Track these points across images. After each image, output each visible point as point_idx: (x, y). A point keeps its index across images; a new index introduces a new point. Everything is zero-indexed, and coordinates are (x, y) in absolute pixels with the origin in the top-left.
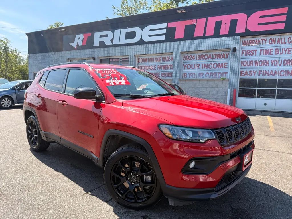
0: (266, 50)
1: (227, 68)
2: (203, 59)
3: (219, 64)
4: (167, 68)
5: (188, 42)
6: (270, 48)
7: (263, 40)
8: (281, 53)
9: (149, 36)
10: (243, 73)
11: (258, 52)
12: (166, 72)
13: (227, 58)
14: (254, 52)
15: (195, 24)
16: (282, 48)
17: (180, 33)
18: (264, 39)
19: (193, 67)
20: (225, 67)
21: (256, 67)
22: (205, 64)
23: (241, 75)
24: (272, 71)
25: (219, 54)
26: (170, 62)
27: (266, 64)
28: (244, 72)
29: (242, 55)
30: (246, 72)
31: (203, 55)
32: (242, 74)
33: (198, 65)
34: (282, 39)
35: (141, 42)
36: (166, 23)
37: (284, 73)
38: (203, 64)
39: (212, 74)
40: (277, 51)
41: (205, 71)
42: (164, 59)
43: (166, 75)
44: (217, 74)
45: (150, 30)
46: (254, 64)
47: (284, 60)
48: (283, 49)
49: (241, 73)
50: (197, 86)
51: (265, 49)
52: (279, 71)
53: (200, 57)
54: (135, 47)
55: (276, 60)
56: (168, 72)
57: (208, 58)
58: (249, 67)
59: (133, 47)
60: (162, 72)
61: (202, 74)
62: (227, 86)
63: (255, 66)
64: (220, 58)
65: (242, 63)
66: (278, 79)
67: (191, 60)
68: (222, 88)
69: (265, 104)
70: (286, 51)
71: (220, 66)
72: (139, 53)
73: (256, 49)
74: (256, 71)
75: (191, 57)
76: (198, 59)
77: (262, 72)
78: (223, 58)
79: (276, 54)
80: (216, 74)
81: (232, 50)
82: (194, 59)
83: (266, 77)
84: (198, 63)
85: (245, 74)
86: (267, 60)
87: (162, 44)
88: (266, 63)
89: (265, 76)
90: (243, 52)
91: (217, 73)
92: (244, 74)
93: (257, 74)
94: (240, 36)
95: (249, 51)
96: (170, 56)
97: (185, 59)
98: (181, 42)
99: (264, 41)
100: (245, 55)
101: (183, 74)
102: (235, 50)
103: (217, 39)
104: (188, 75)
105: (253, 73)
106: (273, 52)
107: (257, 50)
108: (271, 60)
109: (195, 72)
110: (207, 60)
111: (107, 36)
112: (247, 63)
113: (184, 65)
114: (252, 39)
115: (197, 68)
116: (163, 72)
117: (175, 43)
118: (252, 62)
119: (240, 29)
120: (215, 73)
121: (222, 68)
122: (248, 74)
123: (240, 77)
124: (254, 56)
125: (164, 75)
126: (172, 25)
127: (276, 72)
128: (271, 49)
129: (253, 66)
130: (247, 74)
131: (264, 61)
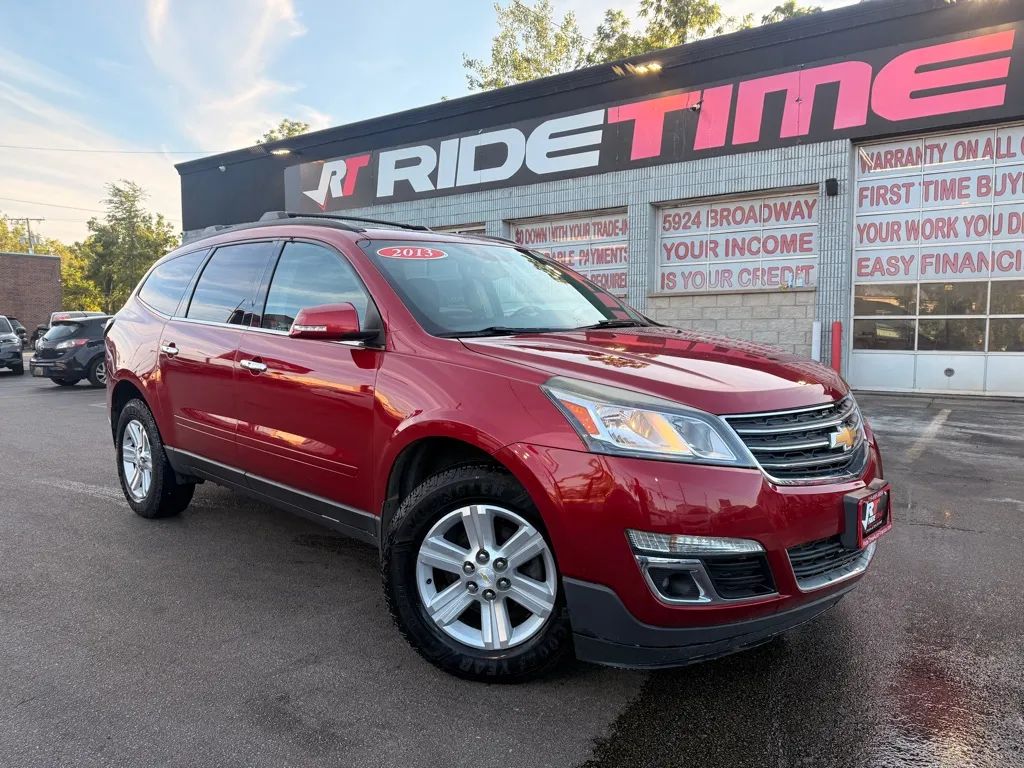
0: (944, 181)
1: (810, 250)
2: (729, 224)
3: (784, 237)
4: (609, 258)
5: (675, 168)
6: (957, 177)
7: (932, 147)
8: (999, 189)
9: (550, 155)
10: (868, 267)
11: (917, 192)
12: (606, 272)
13: (810, 216)
14: (903, 192)
15: (695, 106)
16: (1000, 173)
17: (647, 140)
18: (938, 146)
19: (697, 252)
20: (806, 246)
21: (912, 244)
22: (734, 240)
23: (860, 274)
24: (968, 256)
25: (783, 204)
26: (621, 237)
27: (945, 230)
28: (871, 264)
29: (861, 205)
30: (878, 260)
31: (728, 210)
32: (863, 271)
33: (712, 245)
34: (999, 140)
35: (525, 177)
36: (603, 111)
37: (1014, 260)
38: (727, 241)
39: (759, 273)
40: (984, 185)
41: (736, 263)
42: (599, 230)
43: (607, 281)
44: (779, 272)
45: (552, 136)
46: (903, 233)
47: (1012, 215)
48: (1004, 175)
49: (860, 267)
50: (708, 314)
51: (940, 178)
52: (993, 253)
53: (719, 217)
54: (506, 192)
55: (981, 217)
56: (614, 272)
57: (745, 219)
58: (888, 245)
59: (498, 194)
60: (595, 273)
61: (726, 275)
62: (810, 311)
63: (909, 239)
64: (786, 219)
65: (861, 232)
66: (990, 284)
67: (690, 227)
68: (792, 321)
69: (949, 372)
70: (1014, 183)
71: (787, 244)
72: (517, 214)
73: (910, 180)
74: (912, 257)
75: (687, 217)
76: (712, 225)
77: (934, 260)
78: (798, 217)
79: (980, 194)
80: (773, 272)
81: (823, 187)
82: (698, 224)
83: (949, 277)
84: (713, 238)
85: (875, 269)
86: (949, 219)
87: (590, 180)
88: (945, 228)
89: (945, 272)
90: (865, 193)
91: (777, 269)
92: (869, 270)
93: (916, 265)
94: (848, 140)
95: (885, 187)
96: (620, 218)
97: (667, 225)
98: (652, 171)
99: (936, 150)
100: (872, 205)
101: (663, 275)
102: (832, 188)
103: (773, 155)
104: (679, 280)
105: (900, 264)
106: (968, 187)
107: (913, 184)
108: (965, 218)
109: (705, 270)
110: (743, 227)
111: (416, 161)
112: (878, 232)
113: (665, 245)
114: (893, 147)
115: (710, 253)
116: (597, 273)
117: (632, 174)
118: (896, 227)
119: (849, 116)
120: (771, 269)
121: (795, 251)
122: (886, 267)
123: (856, 280)
124: (902, 206)
125: (601, 281)
126: (621, 113)
127: (981, 257)
128: (962, 180)
129: (899, 240)
130: (881, 269)
131: (938, 220)
